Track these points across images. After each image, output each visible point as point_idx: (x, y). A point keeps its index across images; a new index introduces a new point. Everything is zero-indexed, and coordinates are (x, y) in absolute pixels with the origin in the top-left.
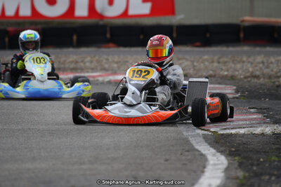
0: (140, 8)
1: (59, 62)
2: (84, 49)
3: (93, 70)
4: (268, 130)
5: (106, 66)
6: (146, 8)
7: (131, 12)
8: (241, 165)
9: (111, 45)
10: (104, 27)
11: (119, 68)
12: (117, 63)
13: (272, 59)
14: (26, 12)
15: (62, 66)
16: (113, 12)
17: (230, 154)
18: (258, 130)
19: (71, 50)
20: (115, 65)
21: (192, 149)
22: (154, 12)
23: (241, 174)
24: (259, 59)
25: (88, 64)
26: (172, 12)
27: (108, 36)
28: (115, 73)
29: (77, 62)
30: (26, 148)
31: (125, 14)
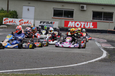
4: (112, 47)
7: (90, 27)
8: (109, 53)
13: (112, 36)
17: (107, 51)
18: (111, 47)
21: (101, 50)
22: (93, 28)
23: (109, 54)
24: (110, 36)
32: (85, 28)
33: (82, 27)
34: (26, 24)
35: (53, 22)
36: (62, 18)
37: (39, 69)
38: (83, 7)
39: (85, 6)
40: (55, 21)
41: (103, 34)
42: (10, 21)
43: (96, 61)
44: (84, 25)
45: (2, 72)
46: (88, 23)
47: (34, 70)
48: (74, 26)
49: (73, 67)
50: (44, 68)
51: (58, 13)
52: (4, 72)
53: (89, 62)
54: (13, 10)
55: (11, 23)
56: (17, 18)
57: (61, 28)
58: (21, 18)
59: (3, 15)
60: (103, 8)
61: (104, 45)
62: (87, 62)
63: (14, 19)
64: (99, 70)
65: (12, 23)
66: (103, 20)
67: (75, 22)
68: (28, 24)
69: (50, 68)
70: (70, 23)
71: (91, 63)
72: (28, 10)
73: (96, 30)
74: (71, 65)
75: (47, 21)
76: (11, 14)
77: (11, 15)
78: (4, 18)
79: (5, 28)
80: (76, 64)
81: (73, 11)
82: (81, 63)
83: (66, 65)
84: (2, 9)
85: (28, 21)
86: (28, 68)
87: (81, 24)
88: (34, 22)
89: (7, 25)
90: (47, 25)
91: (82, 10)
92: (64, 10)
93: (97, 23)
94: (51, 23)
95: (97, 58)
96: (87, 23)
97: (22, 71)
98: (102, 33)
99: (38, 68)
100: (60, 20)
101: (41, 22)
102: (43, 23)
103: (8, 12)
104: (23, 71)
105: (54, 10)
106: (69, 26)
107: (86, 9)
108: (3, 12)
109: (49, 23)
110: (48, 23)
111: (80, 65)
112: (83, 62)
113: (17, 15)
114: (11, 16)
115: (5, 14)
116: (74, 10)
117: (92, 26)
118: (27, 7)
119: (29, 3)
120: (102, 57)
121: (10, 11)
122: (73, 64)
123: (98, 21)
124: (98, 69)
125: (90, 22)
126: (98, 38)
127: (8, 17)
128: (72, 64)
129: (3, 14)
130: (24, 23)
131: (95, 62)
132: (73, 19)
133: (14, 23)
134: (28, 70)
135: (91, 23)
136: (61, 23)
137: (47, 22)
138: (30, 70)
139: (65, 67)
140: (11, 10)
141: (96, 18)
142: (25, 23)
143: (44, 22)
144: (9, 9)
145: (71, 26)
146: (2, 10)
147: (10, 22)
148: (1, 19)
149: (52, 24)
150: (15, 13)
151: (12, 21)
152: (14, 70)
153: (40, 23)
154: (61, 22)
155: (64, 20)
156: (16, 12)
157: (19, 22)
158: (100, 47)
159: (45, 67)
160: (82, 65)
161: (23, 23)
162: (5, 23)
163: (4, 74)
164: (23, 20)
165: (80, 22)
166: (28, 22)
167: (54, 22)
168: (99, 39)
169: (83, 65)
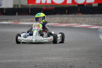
1: (61, 20)
2: (70, 15)
3: (74, 23)
5: (78, 21)
9: (80, 13)
11: (83, 22)
12: (82, 20)
15: (62, 21)
19: (65, 15)
20: (81, 21)
25: (71, 21)
27: (79, 10)
28: (81, 24)
29: (67, 20)
30: (50, 52)
31: (85, 3)
32: (76, 3)
33: (69, 1)
48: (50, 2)
57: (20, 7)
106: (38, 1)
145: (43, 2)
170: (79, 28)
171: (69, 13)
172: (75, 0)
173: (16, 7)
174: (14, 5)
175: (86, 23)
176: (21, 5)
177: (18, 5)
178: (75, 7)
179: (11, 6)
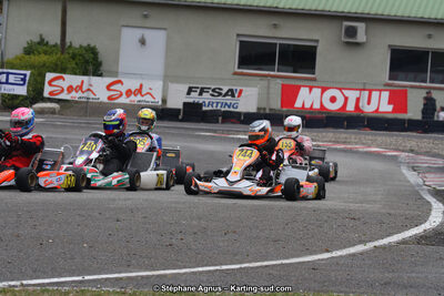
0: (386, 108)
1: (336, 138)
2: (351, 131)
3: (356, 143)
5: (364, 142)
6: (390, 108)
7: (380, 110)
9: (367, 129)
10: (363, 118)
11: (372, 144)
12: (371, 140)
14: (317, 106)
15: (337, 140)
16: (369, 109)
19: (343, 130)
20: (370, 142)
21: (422, 198)
22: (394, 111)
25: (353, 140)
26: (405, 110)
27: (366, 123)
28: (370, 147)
29: (346, 138)
31: (377, 111)
32: (363, 112)
33: (351, 107)
34: (132, 97)
35: (239, 89)
36: (272, 73)
37: (184, 274)
38: (351, 32)
39: (361, 27)
40: (247, 86)
41: (430, 138)
42: (71, 86)
43: (404, 242)
44: (358, 100)
45: (39, 285)
46: (374, 93)
47: (165, 276)
48: (318, 107)
49: (314, 266)
50: (200, 269)
51: (254, 56)
52: (48, 284)
53: (377, 243)
54: (85, 44)
55: (75, 96)
56: (97, 72)
57: (267, 111)
58: (115, 74)
59: (44, 65)
60: (430, 36)
61: (434, 180)
62: (370, 245)
63: (85, 78)
64: (414, 275)
65: (80, 94)
66: (432, 81)
67: (324, 90)
68: (139, 97)
69: (224, 267)
70: (304, 92)
71: (383, 248)
72: (143, 42)
73: (403, 121)
74: (305, 255)
75: (213, 87)
76: (74, 57)
77: (76, 64)
78: (49, 76)
79: (53, 112)
80: (327, 251)
81: (315, 47)
82: (345, 247)
83: (287, 258)
84: (42, 40)
85: (141, 86)
86: (140, 269)
87: (346, 99)
88: (165, 90)
89: (59, 101)
90: (214, 100)
91: (348, 43)
92: (278, 42)
93: (409, 95)
94: (231, 93)
95: (407, 228)
96: (367, 93)
97: (116, 279)
98: (425, 132)
99: (180, 268)
100: (264, 83)
101: (190, 90)
102: (201, 94)
103: (62, 53)
104: (121, 279)
105: (241, 42)
106: (298, 104)
107: (365, 40)
108: (46, 53)
109: (220, 94)
110: (217, 92)
111: (341, 256)
112: (355, 245)
113: (100, 64)
114: (74, 65)
115: (52, 59)
116: (317, 41)
117: (389, 103)
118: (138, 33)
119: (146, 16)
120: (427, 226)
121: (70, 46)
122: (315, 253)
123: (412, 87)
124: (412, 272)
125: (380, 91)
126: (412, 151)
127: (64, 71)
128: (311, 254)
129: (43, 58)
130: (124, 92)
131: (399, 243)
132: (314, 80)
133: (85, 95)
134: (142, 277)
135: (386, 95)
136: (268, 94)
137: (214, 90)
138: (148, 277)
139: (282, 264)
140: (76, 44)
141: (401, 75)
142: (129, 93)
143: (202, 91)
144: (68, 40)
145: (307, 106)
146: (42, 42)
147: (70, 89)
148: (39, 79)
149: (233, 96)
150: (92, 55)
151: (81, 87)
152: (87, 278)
153: (189, 93)
154: (269, 87)
155: (280, 81)
156: (93, 51)
157: (108, 88)
158: (418, 185)
159: (206, 265)
160: (350, 255)
161: (121, 95)
162: (51, 93)
163: (48, 291)
164: (120, 82)
165: (340, 89)
166: (139, 91)
167: (241, 91)
168: (417, 153)
169: (354, 255)
170: (366, 153)
171: (348, 127)
172: (360, 105)
173: (262, 112)
174: (258, 109)
175: (378, 146)
176: (271, 110)
177: (265, 109)
178: (358, 117)
179: (253, 109)
